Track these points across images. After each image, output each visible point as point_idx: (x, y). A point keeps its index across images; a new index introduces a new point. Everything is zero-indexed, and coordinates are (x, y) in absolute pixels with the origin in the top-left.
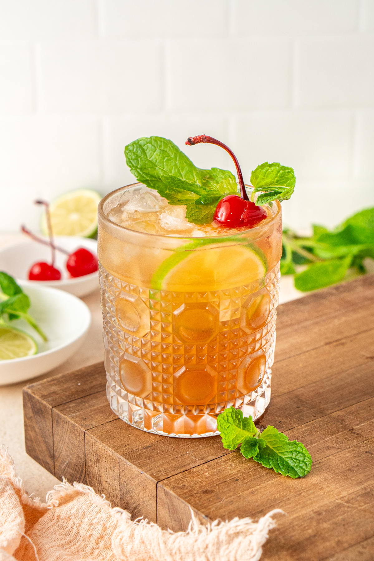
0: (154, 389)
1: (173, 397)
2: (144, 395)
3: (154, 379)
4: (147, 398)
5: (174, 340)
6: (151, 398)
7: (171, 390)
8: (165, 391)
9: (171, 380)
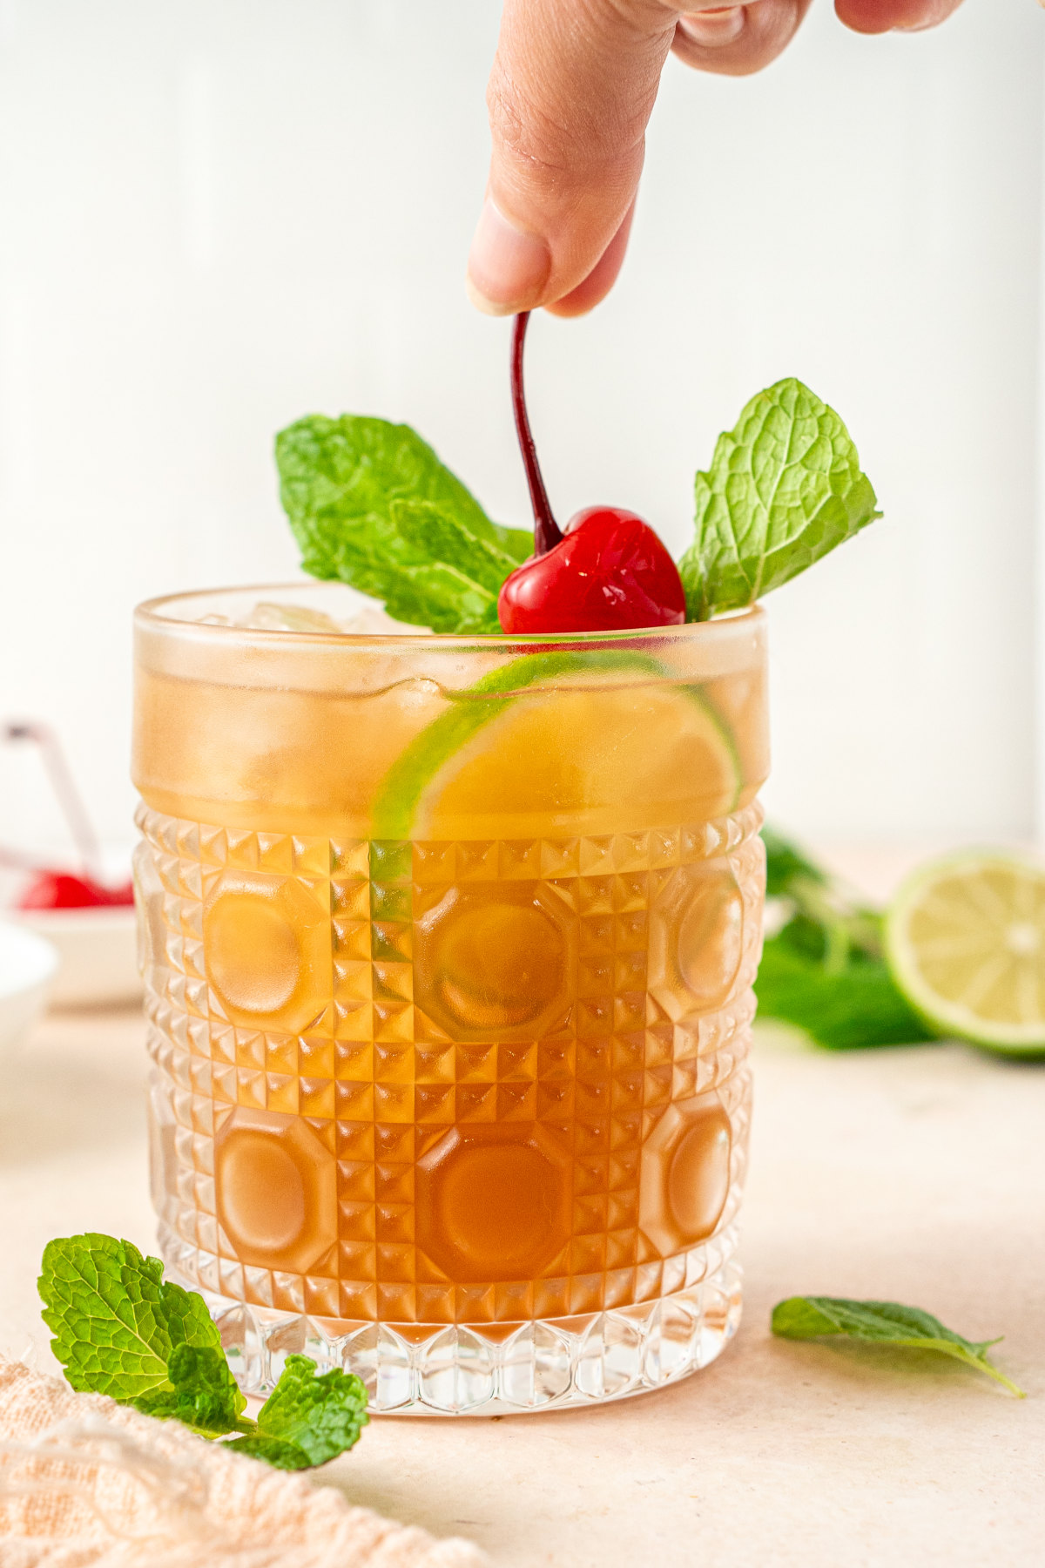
0: (346, 1227)
1: (413, 1251)
2: (306, 1260)
3: (344, 1186)
4: (318, 1270)
5: (419, 1031)
6: (334, 1266)
7: (408, 1226)
8: (386, 1230)
9: (407, 1186)
